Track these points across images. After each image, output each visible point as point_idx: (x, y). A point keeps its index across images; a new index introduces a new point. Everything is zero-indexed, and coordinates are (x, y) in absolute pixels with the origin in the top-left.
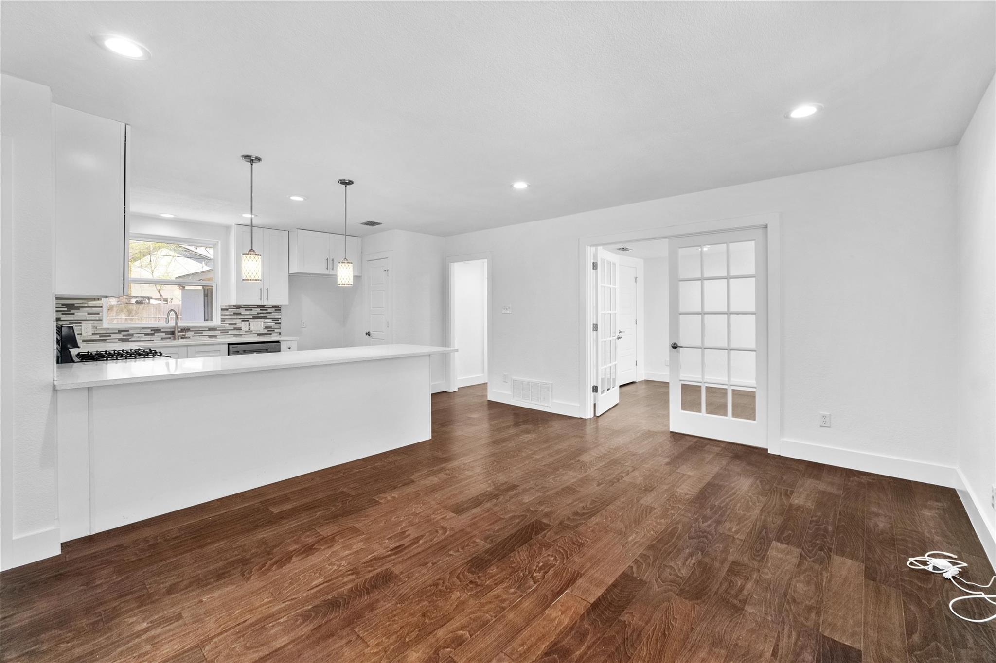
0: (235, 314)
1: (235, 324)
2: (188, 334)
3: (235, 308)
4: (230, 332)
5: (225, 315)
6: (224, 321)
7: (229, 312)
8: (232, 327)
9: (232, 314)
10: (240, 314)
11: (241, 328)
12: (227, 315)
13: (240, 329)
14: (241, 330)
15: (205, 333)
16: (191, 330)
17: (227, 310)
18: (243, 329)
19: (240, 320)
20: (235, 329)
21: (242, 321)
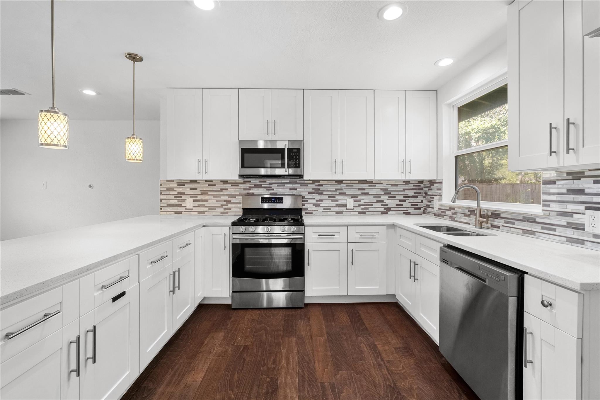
0: (571, 191)
1: (570, 214)
2: (498, 222)
3: (571, 177)
4: (559, 231)
5: (550, 194)
6: (548, 206)
7: (558, 188)
8: (564, 221)
9: (565, 191)
10: (581, 192)
11: (584, 225)
12: (554, 194)
13: (580, 227)
14: (584, 229)
15: (518, 225)
16: (502, 215)
17: (554, 182)
18: (586, 228)
19: (581, 208)
20: (570, 226)
21: (587, 208)
